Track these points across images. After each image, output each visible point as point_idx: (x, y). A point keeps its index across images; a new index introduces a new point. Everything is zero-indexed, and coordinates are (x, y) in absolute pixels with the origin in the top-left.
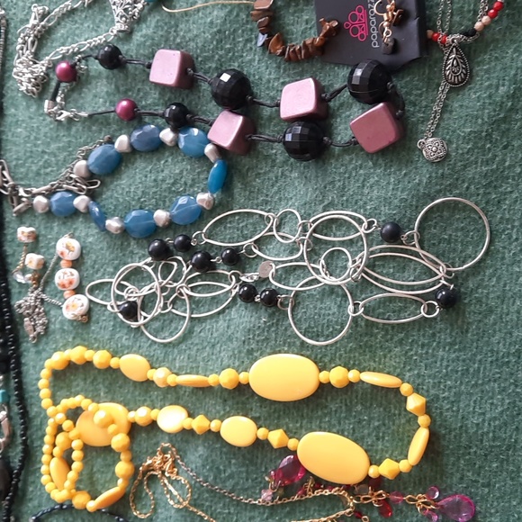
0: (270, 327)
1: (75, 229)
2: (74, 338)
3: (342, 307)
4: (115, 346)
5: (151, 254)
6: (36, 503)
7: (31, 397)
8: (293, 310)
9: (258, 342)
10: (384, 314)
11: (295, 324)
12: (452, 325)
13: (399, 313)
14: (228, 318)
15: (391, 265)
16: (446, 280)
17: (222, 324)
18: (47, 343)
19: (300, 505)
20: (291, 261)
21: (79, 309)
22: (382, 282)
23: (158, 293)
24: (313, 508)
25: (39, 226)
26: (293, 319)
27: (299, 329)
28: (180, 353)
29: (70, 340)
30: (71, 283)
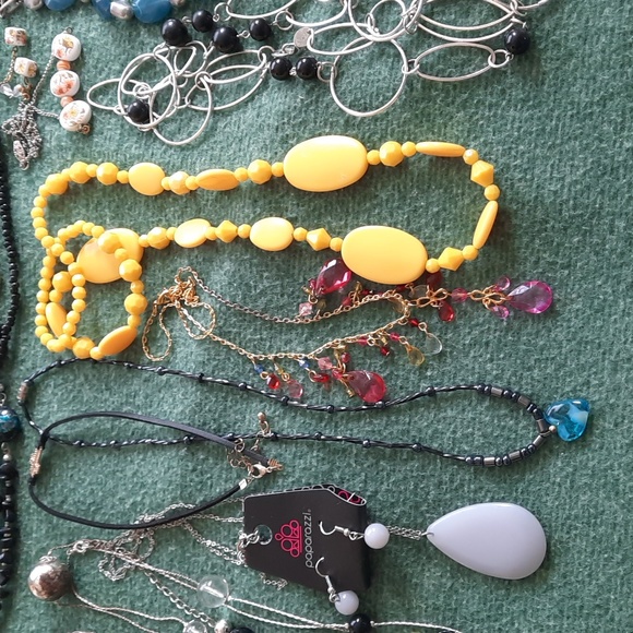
0: (308, 105)
1: (75, 24)
2: (73, 155)
3: (394, 68)
4: (123, 157)
5: (165, 37)
6: (29, 364)
7: (23, 236)
8: (335, 82)
9: (294, 126)
10: (444, 71)
11: (339, 98)
12: (524, 78)
13: (461, 67)
14: (257, 105)
15: (453, 11)
16: (517, 17)
17: (250, 113)
18: (41, 169)
19: (345, 320)
20: (333, 23)
21: (79, 115)
22: (442, 31)
23: (174, 84)
24: (360, 322)
25: (31, 27)
26: (336, 92)
27: (343, 103)
28: (200, 154)
29: (69, 158)
30: (69, 86)
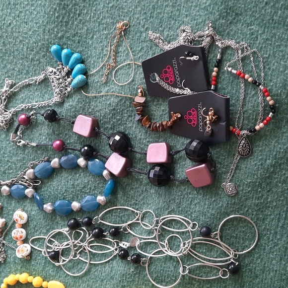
0: (135, 274)
1: (25, 206)
2: (21, 267)
3: (176, 267)
4: (45, 274)
5: (69, 226)
8: (148, 266)
9: (128, 282)
10: (199, 274)
11: (149, 274)
12: (235, 282)
13: (207, 274)
14: (111, 266)
15: (204, 248)
16: (233, 259)
17: (107, 268)
18: (4, 268)
20: (149, 239)
21: (26, 252)
22: (199, 257)
23: (72, 248)
25: (4, 202)
26: (149, 271)
27: (152, 277)
28: (83, 282)
29: (19, 268)
30: (21, 237)
